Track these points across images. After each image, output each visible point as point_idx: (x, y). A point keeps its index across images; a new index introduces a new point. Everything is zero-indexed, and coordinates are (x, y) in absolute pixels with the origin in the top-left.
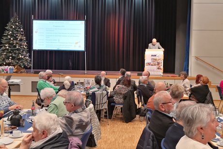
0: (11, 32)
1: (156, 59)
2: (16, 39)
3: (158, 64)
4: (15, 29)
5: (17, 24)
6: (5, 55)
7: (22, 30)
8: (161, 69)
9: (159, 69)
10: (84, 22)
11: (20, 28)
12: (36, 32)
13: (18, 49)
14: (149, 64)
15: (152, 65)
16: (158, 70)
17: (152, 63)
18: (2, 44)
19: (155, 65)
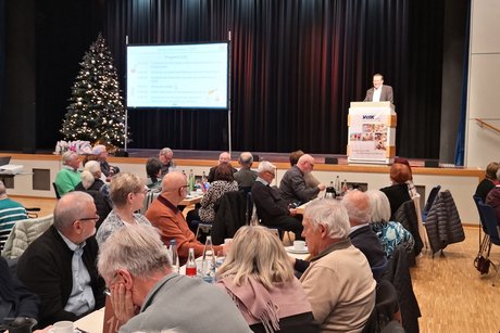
0: (88, 73)
1: (373, 126)
2: (99, 87)
3: (379, 136)
4: (96, 65)
5: (101, 55)
6: (78, 118)
7: (111, 67)
8: (384, 148)
9: (379, 148)
10: (226, 45)
11: (107, 64)
12: (133, 71)
13: (100, 108)
14: (357, 137)
15: (364, 139)
16: (378, 151)
17: (364, 135)
18: (72, 96)
19: (371, 139)
